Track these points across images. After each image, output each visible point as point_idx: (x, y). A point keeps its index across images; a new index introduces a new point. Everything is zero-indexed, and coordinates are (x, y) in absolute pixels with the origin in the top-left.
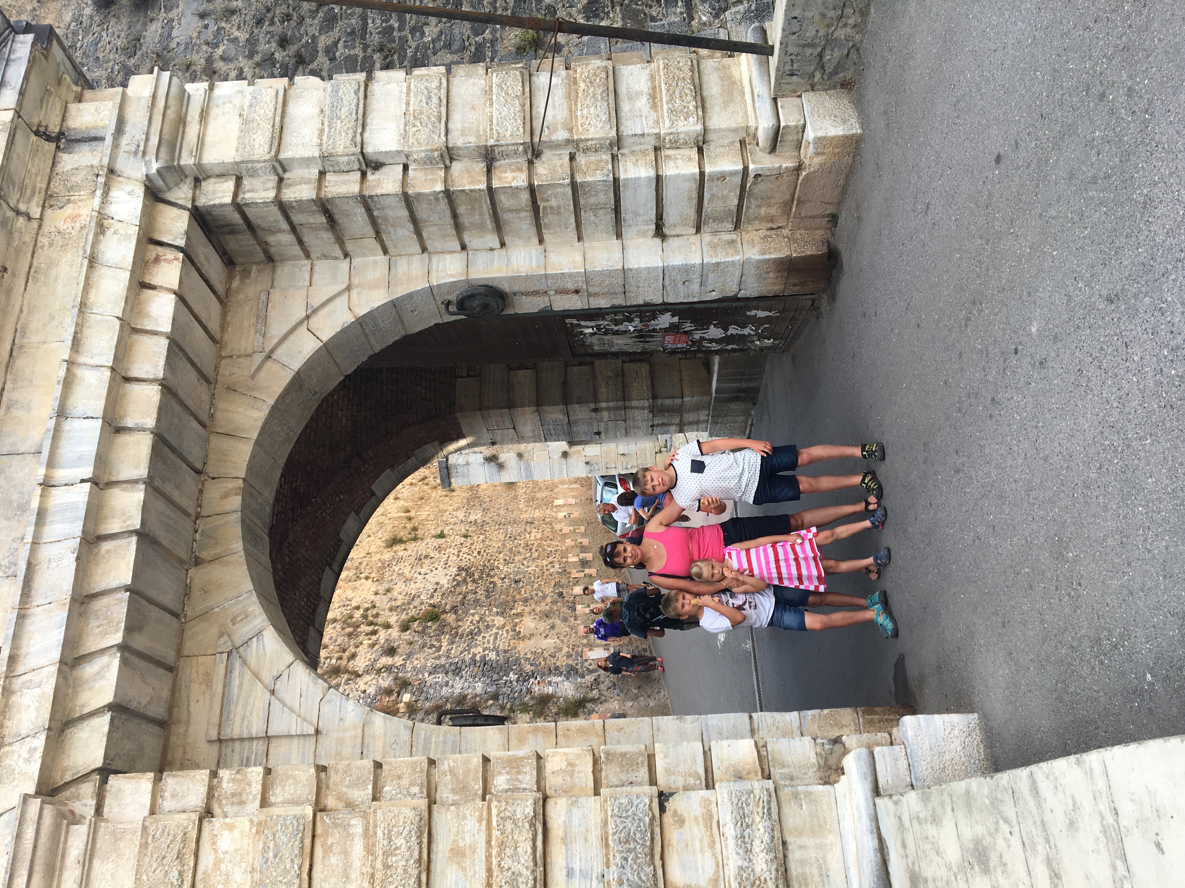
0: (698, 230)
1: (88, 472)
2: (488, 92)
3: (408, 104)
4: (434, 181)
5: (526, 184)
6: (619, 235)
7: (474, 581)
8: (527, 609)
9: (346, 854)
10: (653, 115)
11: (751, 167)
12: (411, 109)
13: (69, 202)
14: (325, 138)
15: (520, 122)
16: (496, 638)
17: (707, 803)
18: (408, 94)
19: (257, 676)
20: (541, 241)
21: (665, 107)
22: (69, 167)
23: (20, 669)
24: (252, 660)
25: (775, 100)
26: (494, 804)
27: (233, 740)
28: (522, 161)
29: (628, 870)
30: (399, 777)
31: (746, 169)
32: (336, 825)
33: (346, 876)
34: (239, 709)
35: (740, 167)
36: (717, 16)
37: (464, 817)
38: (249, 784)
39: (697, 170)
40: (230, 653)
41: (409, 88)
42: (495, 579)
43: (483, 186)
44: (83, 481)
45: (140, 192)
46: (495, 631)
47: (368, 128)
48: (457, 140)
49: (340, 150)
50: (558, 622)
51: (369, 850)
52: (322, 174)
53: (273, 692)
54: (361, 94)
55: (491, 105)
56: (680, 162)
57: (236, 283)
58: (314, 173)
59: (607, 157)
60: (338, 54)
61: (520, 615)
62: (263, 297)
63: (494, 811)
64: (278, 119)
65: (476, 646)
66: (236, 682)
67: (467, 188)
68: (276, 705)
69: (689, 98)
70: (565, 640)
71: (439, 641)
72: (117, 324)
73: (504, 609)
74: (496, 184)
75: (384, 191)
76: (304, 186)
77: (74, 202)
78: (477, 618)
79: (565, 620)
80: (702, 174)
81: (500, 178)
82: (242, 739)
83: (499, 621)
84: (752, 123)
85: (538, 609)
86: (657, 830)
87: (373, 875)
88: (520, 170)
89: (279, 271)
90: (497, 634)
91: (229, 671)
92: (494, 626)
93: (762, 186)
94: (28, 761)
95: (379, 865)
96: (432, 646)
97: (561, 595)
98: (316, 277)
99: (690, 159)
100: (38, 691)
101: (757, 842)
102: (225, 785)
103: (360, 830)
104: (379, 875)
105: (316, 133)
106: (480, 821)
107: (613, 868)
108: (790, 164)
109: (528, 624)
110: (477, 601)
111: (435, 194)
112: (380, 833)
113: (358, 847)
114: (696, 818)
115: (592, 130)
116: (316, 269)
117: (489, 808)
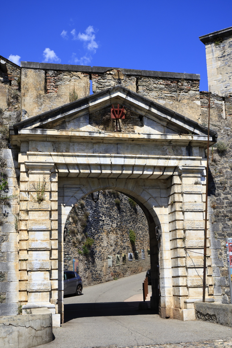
0: (173, 286)
2: (200, 239)
3: (197, 221)
4: (179, 226)
5: (178, 247)
6: (172, 268)
7: (131, 215)
8: (119, 236)
9: (43, 216)
10: (193, 276)
11: (181, 297)
12: (196, 222)
13: (174, 150)
14: (188, 203)
15: (191, 246)
16: (107, 224)
18: (199, 221)
19: (75, 193)
20: (171, 249)
21: (194, 278)
22: (182, 149)
24: (78, 192)
25: (193, 303)
26: (49, 241)
27: (64, 190)
28: (183, 246)
30: (55, 224)
31: (181, 296)
32: (47, 214)
33: (39, 217)
35: (181, 295)
37: (47, 236)
38: (55, 198)
39: (180, 285)
40: (80, 188)
41: (201, 221)
42: (132, 223)
43: (177, 237)
44: (111, 162)
45: (176, 165)
46: (111, 224)
47: (191, 213)
48: (187, 232)
49: (185, 207)
50: (113, 248)
51: (43, 220)
52: (181, 202)
53: (72, 196)
54: (200, 210)
55: (196, 239)
56: (182, 281)
57: (162, 181)
58: (182, 200)
59: (184, 265)
61: (117, 234)
62: (158, 187)
63: (48, 241)
64: (193, 193)
66: (74, 189)
67: (177, 234)
68: (69, 197)
69: (196, 284)
70: (106, 251)
71: (108, 204)
73: (119, 227)
74: (178, 240)
75: (176, 216)
76: (178, 198)
77: (174, 152)
78: (116, 217)
79: (114, 250)
80: (180, 286)
81: (179, 241)
83: (115, 225)
84: (190, 298)
85: (119, 240)
86: (44, 270)
87: (39, 221)
88: (181, 245)
89: (165, 190)
91: (76, 188)
92: (113, 223)
93: (178, 299)
94: (60, 160)
95: (41, 222)
96: (106, 201)
97: (124, 249)
98: (163, 198)
99: (183, 284)
100: (72, 160)
102: (55, 194)
103: (46, 218)
104: (39, 222)
105: (190, 201)
106: (46, 239)
108: (181, 306)
109: (113, 236)
110: (123, 216)
111: (176, 227)
112: (46, 222)
113: (44, 218)
115: (189, 262)
116: (165, 198)
117: (48, 240)
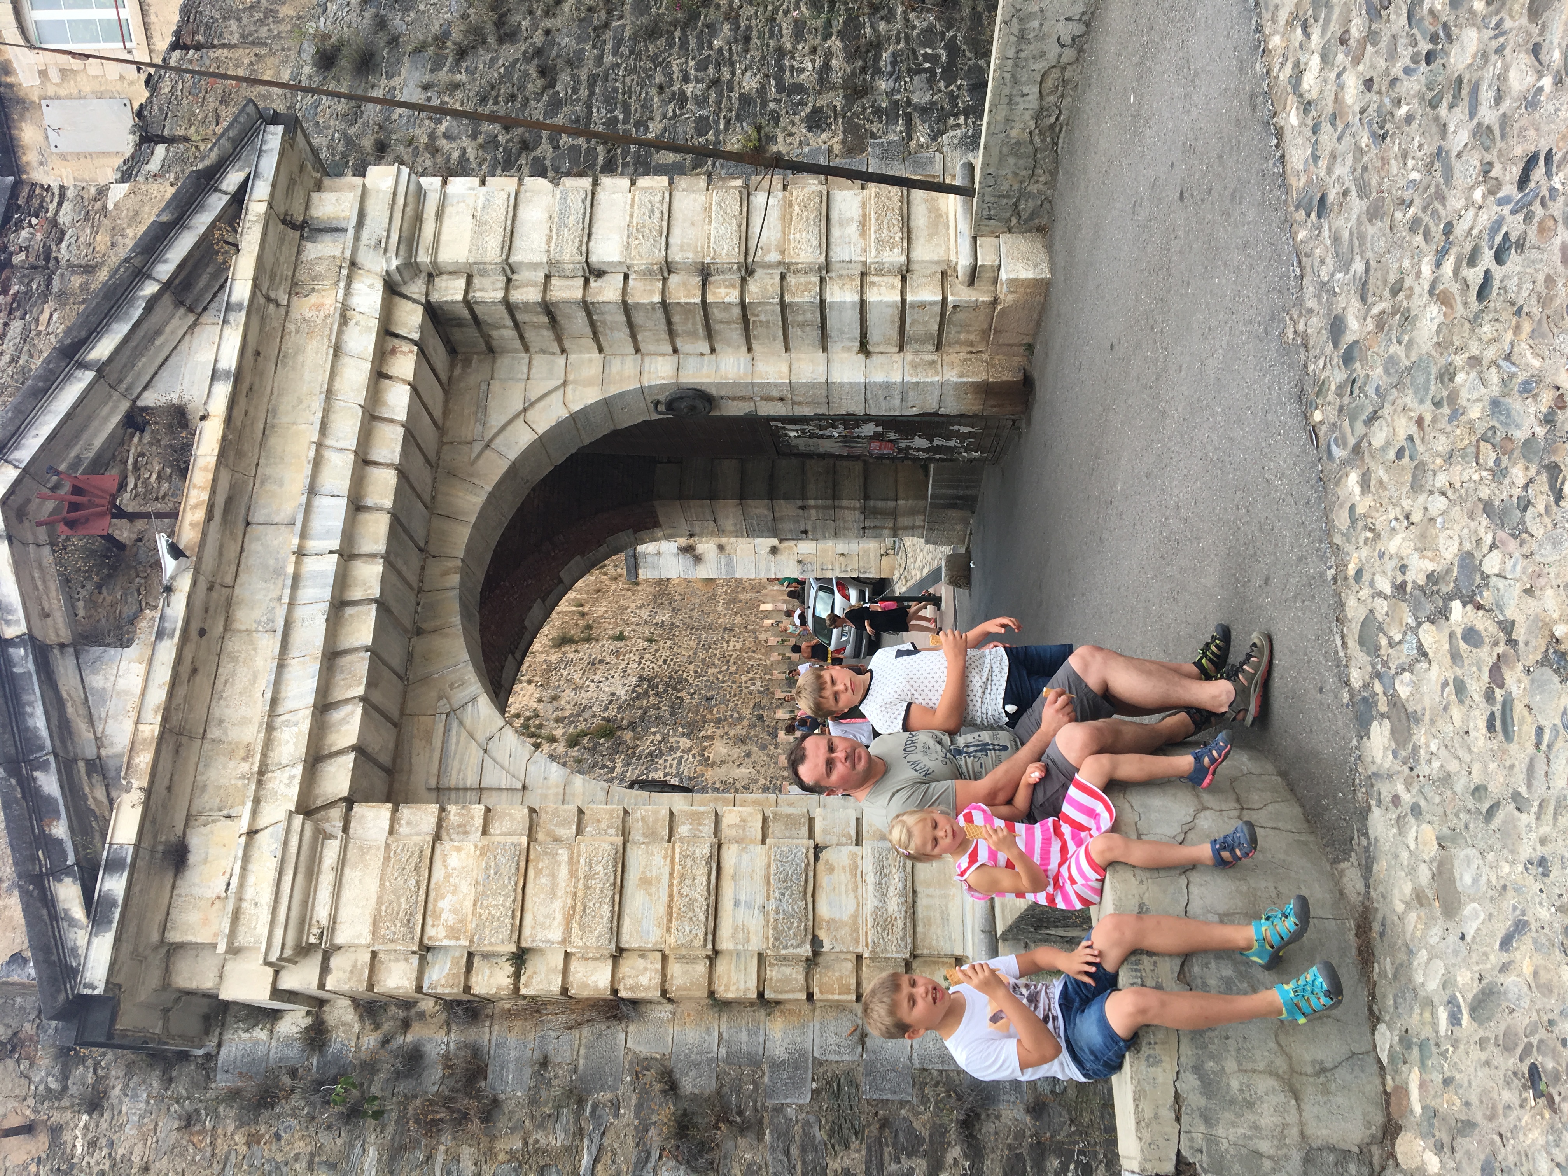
0: (901, 349)
1: (336, 544)
2: (708, 208)
3: (632, 216)
4: (651, 292)
5: (738, 300)
6: (825, 349)
7: (657, 694)
8: (719, 732)
9: (553, 876)
10: (861, 244)
11: (950, 298)
12: (635, 221)
13: (313, 290)
14: (553, 245)
15: (736, 241)
16: (680, 763)
17: (854, 856)
18: (632, 206)
19: (472, 736)
20: (750, 350)
21: (873, 237)
22: (313, 256)
23: (280, 710)
24: (468, 721)
25: (975, 239)
26: (678, 844)
27: (449, 789)
28: (736, 278)
29: (784, 903)
30: (599, 821)
31: (945, 299)
32: (546, 853)
33: (553, 893)
34: (456, 763)
35: (940, 298)
36: (934, 139)
37: (653, 854)
38: (473, 818)
39: (899, 298)
40: (448, 714)
41: (633, 199)
42: (683, 694)
43: (698, 300)
44: (331, 552)
45: (379, 285)
46: (679, 754)
47: (593, 237)
48: (676, 256)
49: (567, 257)
50: (755, 749)
51: (573, 874)
52: (548, 277)
53: (486, 751)
54: (588, 203)
55: (710, 222)
56: (883, 289)
57: (457, 372)
58: (541, 275)
59: (815, 279)
60: (561, 142)
61: (711, 738)
62: (484, 387)
63: (678, 850)
64: (509, 222)
65: (656, 770)
66: (454, 740)
67: (683, 300)
68: (488, 762)
69: (896, 229)
70: (763, 770)
71: (613, 761)
72: (360, 411)
73: (692, 729)
74: (710, 299)
75: (605, 299)
76: (531, 289)
77: (318, 291)
78: (658, 737)
79: (764, 747)
80: (903, 301)
81: (714, 293)
82: (457, 789)
83: (685, 743)
84: (953, 258)
85: (732, 733)
86: (811, 874)
87: (575, 894)
88: (733, 286)
89: (499, 362)
90: (681, 757)
91: (447, 730)
92: (678, 748)
93: (960, 316)
95: (581, 886)
96: (604, 766)
97: (760, 718)
98: (533, 371)
99: (893, 287)
100: (296, 729)
101: (892, 888)
102: (452, 817)
103: (566, 858)
104: (580, 894)
105: (545, 239)
106: (665, 858)
107: (772, 901)
108: (986, 298)
109: (719, 749)
110: (659, 718)
111: (653, 305)
112: (582, 861)
113: (563, 872)
114: (844, 868)
115: (802, 254)
116: (534, 362)
117: (674, 848)
